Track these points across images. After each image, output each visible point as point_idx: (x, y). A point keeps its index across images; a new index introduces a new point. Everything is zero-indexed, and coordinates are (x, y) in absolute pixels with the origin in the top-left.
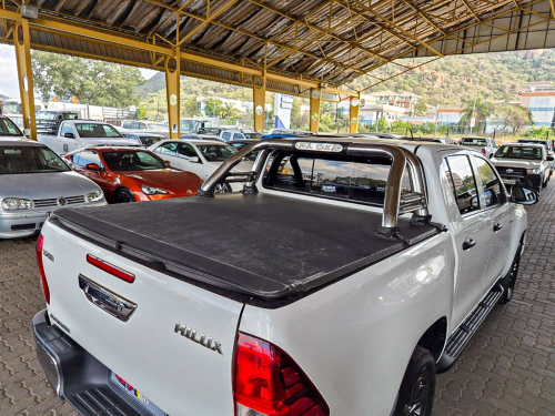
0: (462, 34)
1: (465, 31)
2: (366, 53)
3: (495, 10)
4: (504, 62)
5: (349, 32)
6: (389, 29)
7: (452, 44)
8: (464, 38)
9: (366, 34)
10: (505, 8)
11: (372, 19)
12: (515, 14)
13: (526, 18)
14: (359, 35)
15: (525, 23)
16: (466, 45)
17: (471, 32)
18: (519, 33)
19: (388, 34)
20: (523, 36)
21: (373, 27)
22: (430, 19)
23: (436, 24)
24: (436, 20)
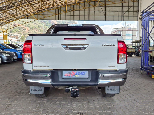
0: (42, 13)
1: (43, 13)
2: (9, 16)
3: (51, 7)
4: (47, 25)
5: (4, 7)
6: (19, 8)
7: (39, 16)
8: (43, 15)
9: (10, 9)
10: (54, 7)
11: (13, 4)
12: (56, 9)
13: (59, 11)
14: (8, 8)
15: (59, 13)
16: (44, 17)
17: (45, 13)
18: (58, 15)
19: (18, 10)
20: (59, 16)
21: (13, 6)
22: (32, 7)
23: (34, 9)
24: (34, 8)
